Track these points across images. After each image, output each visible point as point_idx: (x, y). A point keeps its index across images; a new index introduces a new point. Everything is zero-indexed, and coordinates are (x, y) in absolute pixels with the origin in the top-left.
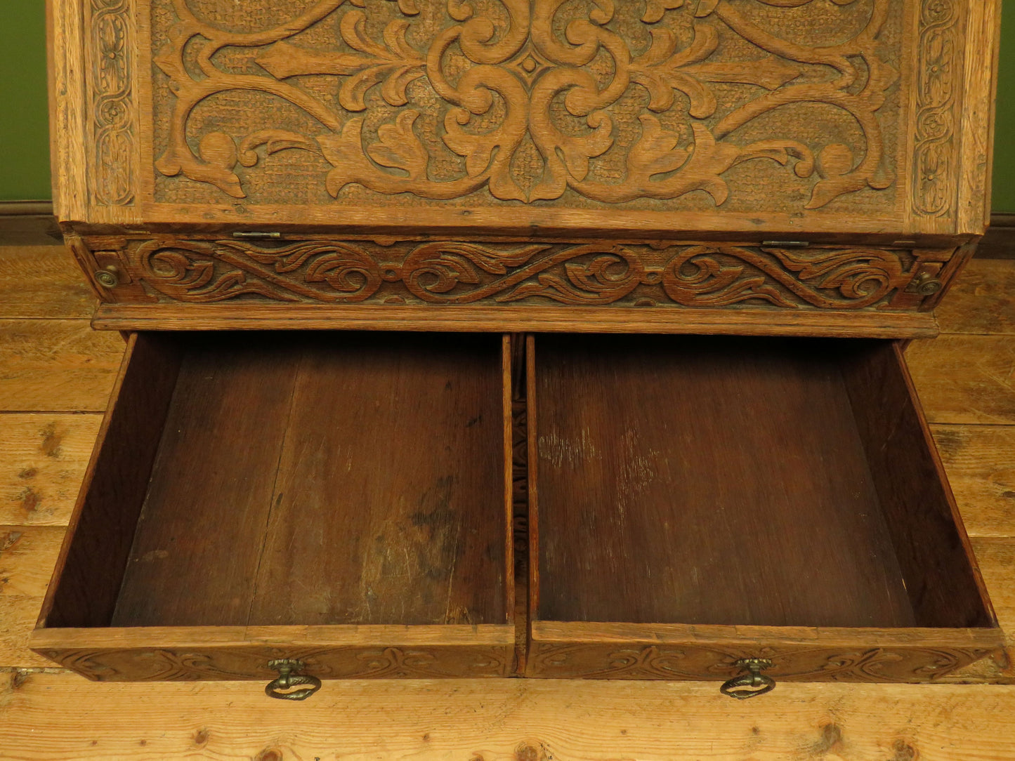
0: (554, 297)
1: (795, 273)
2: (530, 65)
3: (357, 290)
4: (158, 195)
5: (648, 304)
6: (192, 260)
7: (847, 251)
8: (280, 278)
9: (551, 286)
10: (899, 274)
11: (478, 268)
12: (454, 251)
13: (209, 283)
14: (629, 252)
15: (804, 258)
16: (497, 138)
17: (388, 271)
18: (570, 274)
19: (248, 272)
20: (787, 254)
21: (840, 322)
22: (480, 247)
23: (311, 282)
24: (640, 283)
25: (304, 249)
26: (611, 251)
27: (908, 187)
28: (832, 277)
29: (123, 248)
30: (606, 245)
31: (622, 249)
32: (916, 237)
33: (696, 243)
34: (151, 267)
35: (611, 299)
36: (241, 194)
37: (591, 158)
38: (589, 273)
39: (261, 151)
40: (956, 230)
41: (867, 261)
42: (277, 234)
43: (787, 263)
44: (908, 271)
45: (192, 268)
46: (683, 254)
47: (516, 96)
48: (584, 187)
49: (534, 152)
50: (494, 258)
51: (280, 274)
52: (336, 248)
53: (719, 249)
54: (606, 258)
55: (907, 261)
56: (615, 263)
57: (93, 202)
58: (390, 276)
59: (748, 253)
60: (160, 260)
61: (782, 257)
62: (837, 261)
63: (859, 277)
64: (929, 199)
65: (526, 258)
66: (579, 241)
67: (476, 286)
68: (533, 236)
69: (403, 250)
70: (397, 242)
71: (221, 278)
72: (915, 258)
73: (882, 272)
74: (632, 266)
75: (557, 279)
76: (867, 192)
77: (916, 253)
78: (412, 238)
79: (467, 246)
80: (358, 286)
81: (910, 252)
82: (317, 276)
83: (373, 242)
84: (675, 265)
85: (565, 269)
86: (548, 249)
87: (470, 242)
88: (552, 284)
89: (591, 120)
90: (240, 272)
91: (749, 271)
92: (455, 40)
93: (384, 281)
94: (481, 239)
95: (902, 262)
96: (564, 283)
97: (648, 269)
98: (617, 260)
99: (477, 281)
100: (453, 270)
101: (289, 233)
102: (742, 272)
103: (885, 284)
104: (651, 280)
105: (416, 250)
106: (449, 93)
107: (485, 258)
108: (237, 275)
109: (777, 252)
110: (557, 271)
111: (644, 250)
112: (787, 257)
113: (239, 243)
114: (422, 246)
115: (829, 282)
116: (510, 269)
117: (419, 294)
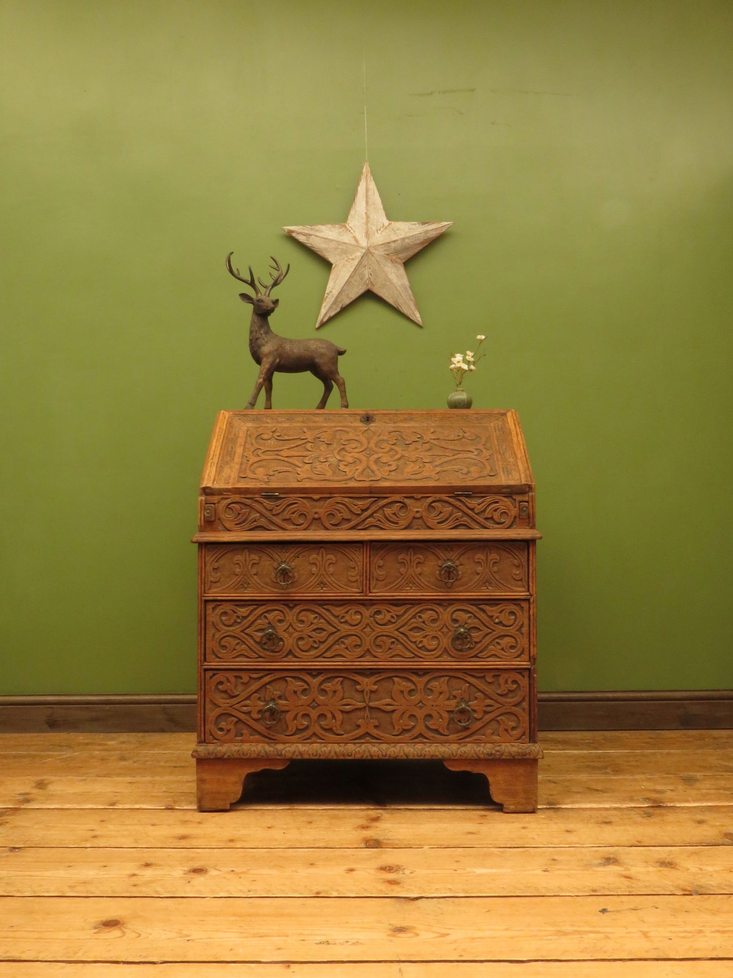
0: (381, 526)
1: (472, 510)
2: (368, 453)
3: (302, 524)
4: (238, 481)
5: (418, 529)
6: (242, 509)
7: (488, 497)
8: (274, 518)
9: (379, 520)
10: (512, 507)
11: (351, 511)
12: (341, 502)
13: (244, 522)
14: (407, 501)
15: (473, 503)
16: (357, 468)
17: (316, 513)
18: (386, 512)
19: (262, 515)
20: (466, 499)
21: (499, 533)
22: (351, 500)
23: (284, 520)
24: (414, 518)
25: (287, 502)
26: (401, 500)
27: (502, 474)
28: (488, 511)
29: (219, 502)
30: (397, 497)
31: (404, 499)
32: (509, 487)
33: (429, 495)
34: (225, 512)
35: (403, 527)
36: (267, 481)
37: (390, 471)
38: (393, 512)
39: (276, 473)
40: (521, 482)
41: (497, 502)
42: (277, 494)
43: (468, 505)
44: (515, 507)
45: (241, 512)
46: (427, 501)
47: (364, 459)
48: (387, 477)
49: (370, 471)
50: (356, 505)
51: (274, 515)
52: (297, 501)
53: (440, 497)
54: (398, 504)
55: (513, 502)
56: (402, 507)
57: (215, 482)
58: (316, 516)
59: (451, 500)
60: (229, 508)
61: (464, 501)
62: (485, 503)
63: (498, 511)
64: (510, 477)
65: (367, 506)
66: (387, 495)
67: (349, 520)
68: (370, 493)
69: (322, 503)
70: (321, 498)
71: (250, 519)
72: (515, 500)
73: (505, 508)
74: (409, 508)
75: (381, 516)
76: (488, 477)
77: (514, 497)
78: (326, 496)
79: (347, 500)
80: (303, 522)
81: (511, 497)
82: (288, 517)
83: (311, 498)
84: (425, 506)
85: (383, 510)
86: (375, 501)
87: (347, 497)
88: (380, 518)
89: (389, 463)
90: (258, 515)
91: (455, 510)
92: (343, 449)
93: (314, 519)
94: (350, 495)
95: (512, 503)
96: (385, 519)
97: (416, 510)
98: (402, 505)
99: (349, 518)
100: (340, 513)
101: (283, 493)
102: (452, 511)
103: (510, 515)
104: (418, 515)
105: (327, 502)
106: (341, 459)
107: (353, 505)
108: (257, 516)
109: (463, 499)
110: (381, 512)
111: (412, 501)
112: (467, 501)
113: (261, 499)
114: (328, 501)
115: (487, 515)
116: (363, 511)
117: (326, 525)
